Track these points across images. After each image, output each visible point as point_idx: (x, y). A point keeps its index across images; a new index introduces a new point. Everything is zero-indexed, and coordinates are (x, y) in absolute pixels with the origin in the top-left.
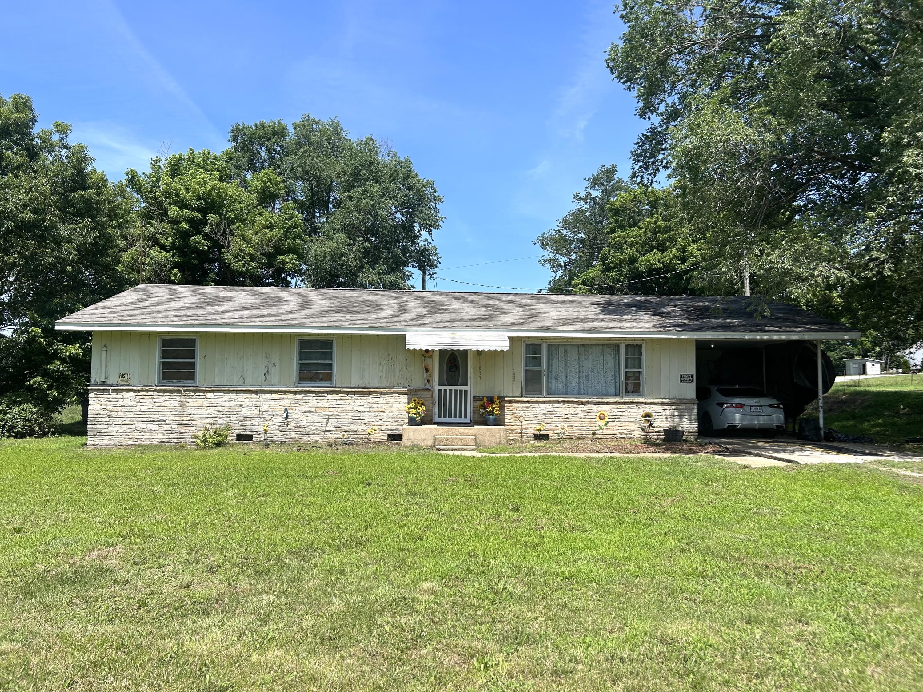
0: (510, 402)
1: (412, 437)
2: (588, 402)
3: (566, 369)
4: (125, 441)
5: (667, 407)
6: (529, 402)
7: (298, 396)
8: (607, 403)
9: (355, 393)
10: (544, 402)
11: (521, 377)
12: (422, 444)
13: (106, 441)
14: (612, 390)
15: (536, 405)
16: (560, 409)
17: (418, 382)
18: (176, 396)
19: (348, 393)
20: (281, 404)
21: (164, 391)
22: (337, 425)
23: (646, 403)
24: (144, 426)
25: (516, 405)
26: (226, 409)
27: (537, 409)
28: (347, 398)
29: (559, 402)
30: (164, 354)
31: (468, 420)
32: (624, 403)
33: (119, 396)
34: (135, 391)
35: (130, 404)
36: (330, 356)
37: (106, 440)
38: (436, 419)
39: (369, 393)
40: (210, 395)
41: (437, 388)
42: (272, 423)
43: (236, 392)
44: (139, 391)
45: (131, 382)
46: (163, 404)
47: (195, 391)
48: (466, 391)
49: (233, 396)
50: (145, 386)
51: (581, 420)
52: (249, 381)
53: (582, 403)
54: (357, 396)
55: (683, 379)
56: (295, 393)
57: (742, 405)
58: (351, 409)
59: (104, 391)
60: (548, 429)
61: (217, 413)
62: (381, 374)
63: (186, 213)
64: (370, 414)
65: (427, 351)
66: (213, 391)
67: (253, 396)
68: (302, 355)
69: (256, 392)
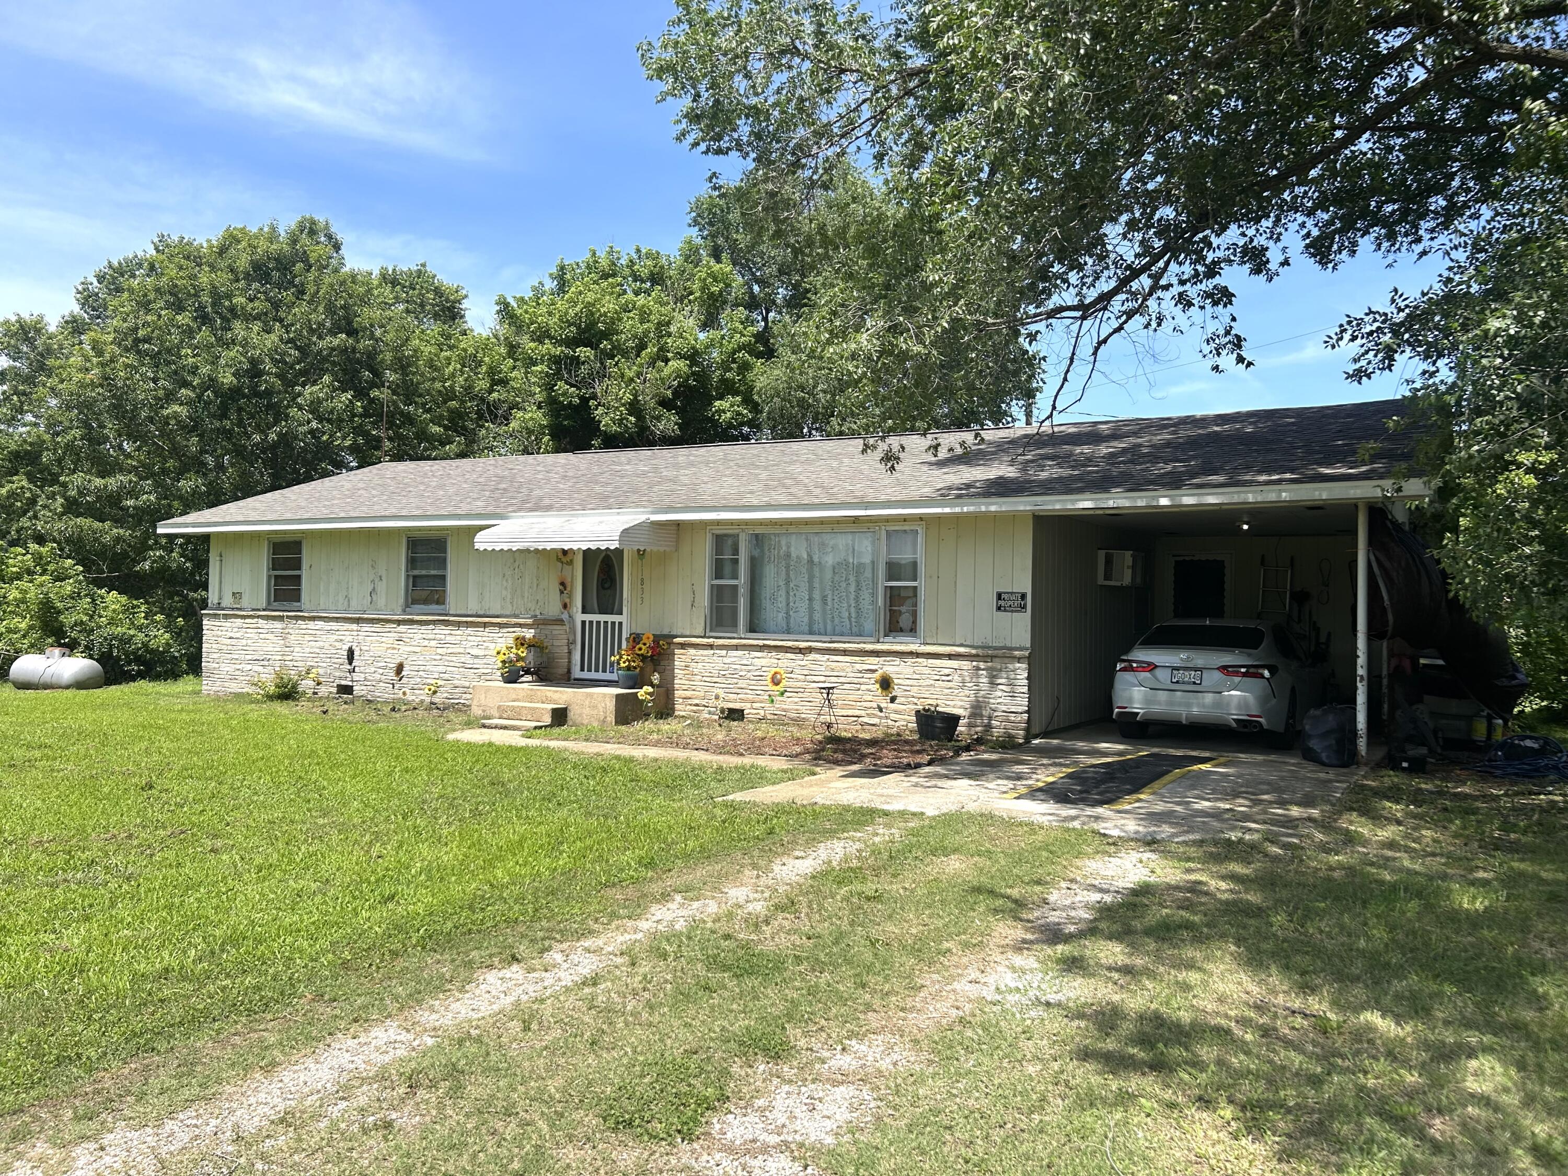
0: (683, 646)
1: (483, 702)
2: (810, 650)
3: (788, 582)
4: (234, 687)
5: (966, 665)
6: (711, 647)
7: (402, 628)
8: (845, 652)
10: (736, 648)
11: (704, 600)
15: (724, 652)
16: (764, 662)
18: (278, 625)
19: (461, 625)
20: (384, 639)
21: (269, 618)
22: (446, 676)
23: (918, 655)
24: (249, 667)
25: (692, 651)
26: (327, 645)
27: (726, 660)
28: (458, 632)
30: (273, 564)
33: (227, 624)
34: (244, 617)
35: (238, 635)
36: (442, 563)
37: (218, 683)
38: (577, 673)
39: (485, 625)
40: (311, 625)
41: (580, 617)
42: (373, 669)
43: (337, 619)
44: (247, 617)
45: (242, 604)
46: (267, 636)
47: (297, 618)
48: (620, 624)
49: (334, 625)
50: (253, 610)
51: (799, 684)
52: (354, 603)
53: (800, 651)
54: (470, 630)
55: (1003, 602)
56: (399, 623)
57: (1153, 667)
58: (462, 650)
59: (215, 616)
60: (742, 700)
61: (318, 651)
62: (504, 593)
64: (485, 661)
65: (565, 552)
66: (315, 619)
68: (412, 562)
69: (358, 621)
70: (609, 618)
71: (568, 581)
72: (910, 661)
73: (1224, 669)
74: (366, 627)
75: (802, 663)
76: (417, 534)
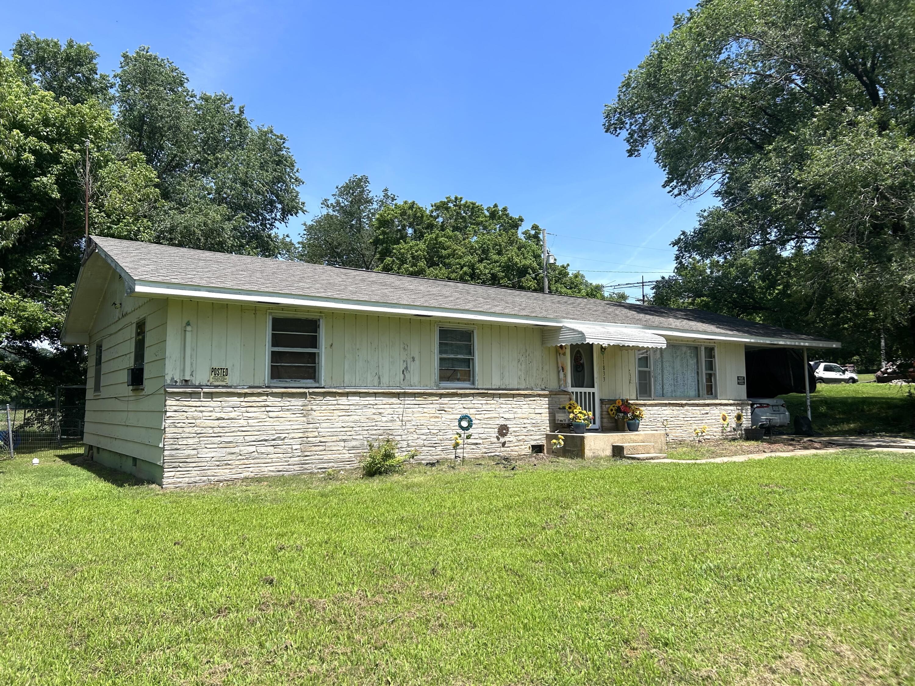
1: (593, 447)
2: (684, 405)
4: (224, 473)
5: (734, 408)
7: (445, 400)
8: (696, 405)
9: (500, 396)
11: (636, 378)
12: (603, 455)
13: (194, 475)
16: (667, 412)
17: (554, 385)
18: (297, 402)
19: (493, 396)
20: (425, 410)
21: (282, 395)
22: (483, 436)
24: (253, 449)
26: (363, 419)
28: (492, 402)
30: (276, 341)
31: (597, 426)
33: (213, 403)
34: (239, 395)
35: (232, 415)
36: (471, 349)
37: (194, 473)
39: (514, 396)
40: (343, 400)
42: (416, 436)
43: (375, 394)
44: (246, 395)
45: (229, 380)
46: (280, 414)
47: (323, 395)
48: (594, 393)
49: (371, 400)
50: (250, 387)
52: (385, 380)
54: (502, 400)
55: (739, 381)
56: (441, 396)
58: (497, 415)
59: (191, 395)
61: (352, 425)
62: (520, 373)
64: (514, 422)
66: (347, 394)
67: (394, 400)
68: (442, 347)
69: (397, 395)
70: (587, 390)
71: (563, 364)
72: (719, 407)
73: (781, 405)
74: (409, 401)
75: (683, 411)
76: (447, 326)
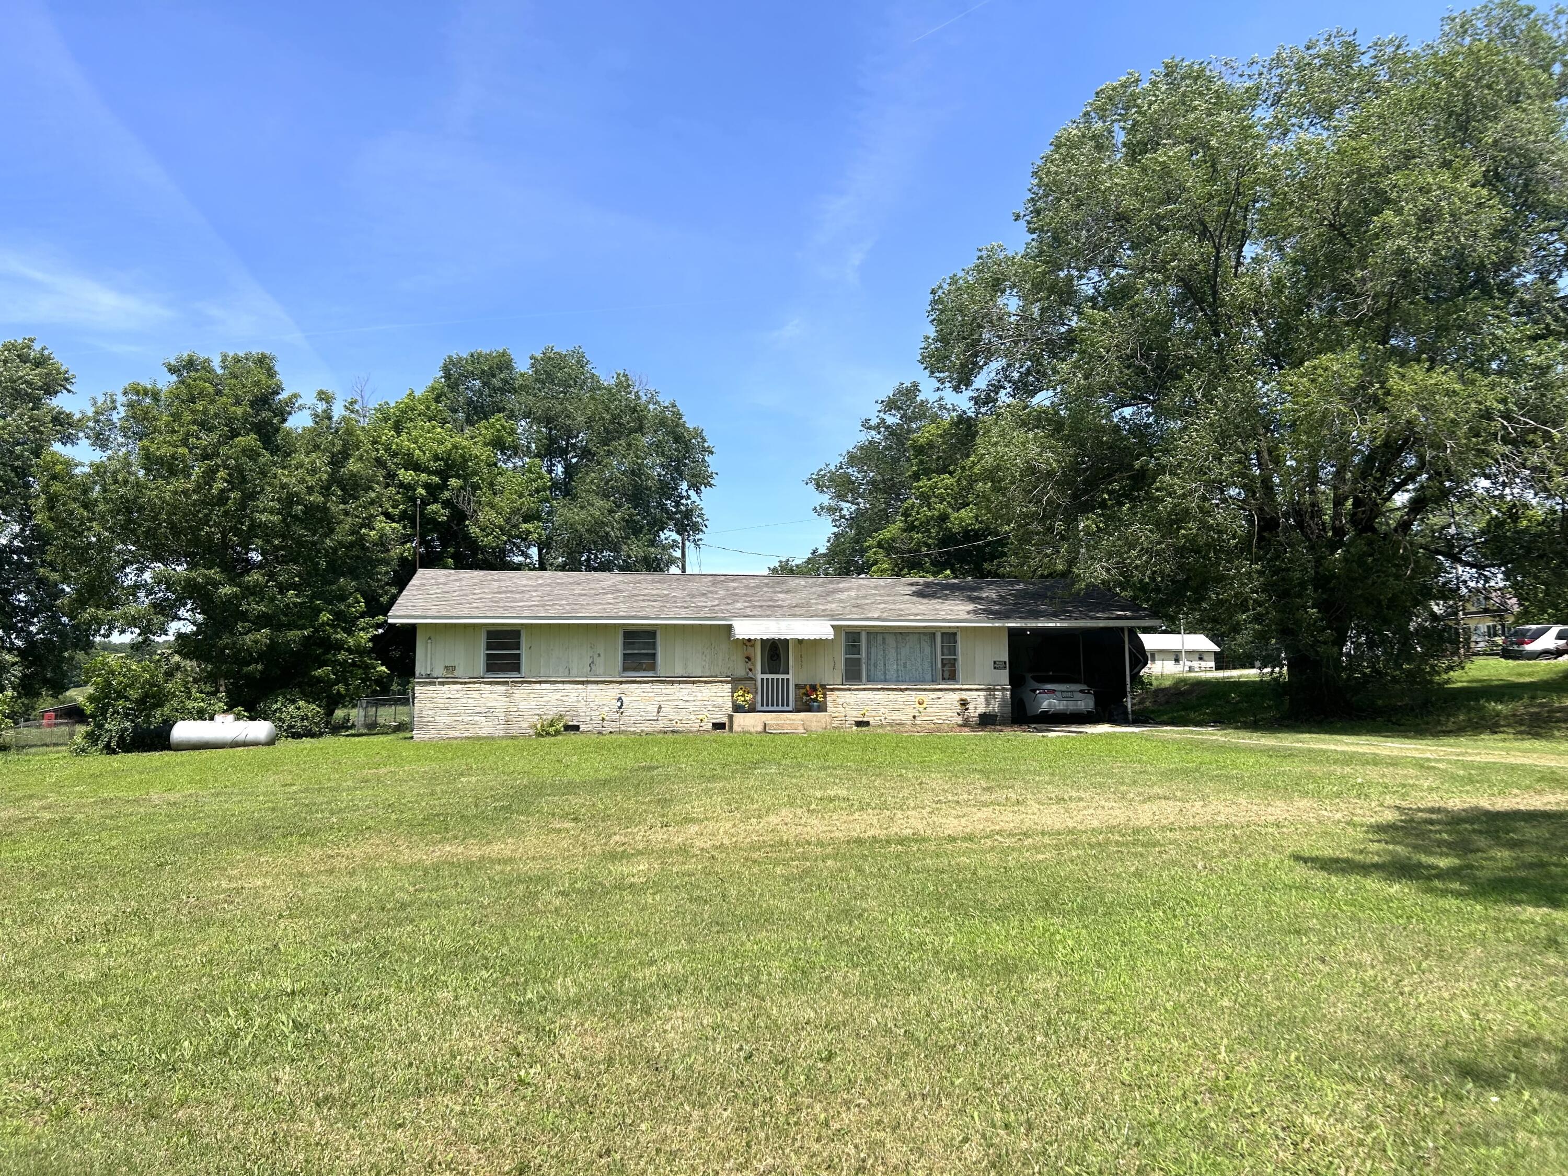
0: (832, 690)
1: (741, 724)
2: (906, 689)
3: (884, 657)
4: (452, 734)
5: (982, 693)
6: (849, 690)
7: (623, 686)
8: (925, 690)
9: (680, 682)
10: (864, 690)
11: (841, 666)
13: (433, 734)
14: (929, 677)
15: (857, 693)
16: (880, 696)
17: (741, 672)
18: (503, 688)
19: (673, 683)
20: (606, 694)
21: (491, 683)
23: (961, 690)
24: (471, 718)
25: (837, 693)
26: (553, 699)
27: (858, 696)
28: (672, 687)
29: (878, 690)
30: (489, 646)
31: (790, 708)
32: (941, 690)
33: (445, 688)
34: (461, 683)
35: (457, 696)
36: (654, 645)
37: (433, 732)
38: (759, 707)
39: (694, 682)
40: (538, 686)
41: (759, 676)
42: (598, 713)
43: (563, 682)
44: (465, 683)
45: (456, 674)
46: (489, 696)
47: (522, 683)
48: (788, 680)
49: (560, 686)
50: (470, 678)
51: (901, 707)
52: (574, 671)
53: (901, 690)
54: (681, 686)
55: (997, 665)
56: (621, 683)
57: (1054, 691)
58: (675, 698)
59: (430, 683)
60: (869, 716)
61: (545, 704)
62: (704, 663)
63: (424, 476)
64: (694, 704)
65: (749, 640)
66: (540, 682)
67: (580, 686)
68: (626, 645)
69: (582, 683)
70: (780, 676)
71: (752, 656)
72: (959, 692)
73: (1082, 691)
74: (590, 686)
75: (902, 696)
76: (630, 629)
